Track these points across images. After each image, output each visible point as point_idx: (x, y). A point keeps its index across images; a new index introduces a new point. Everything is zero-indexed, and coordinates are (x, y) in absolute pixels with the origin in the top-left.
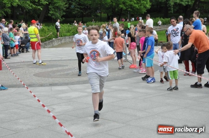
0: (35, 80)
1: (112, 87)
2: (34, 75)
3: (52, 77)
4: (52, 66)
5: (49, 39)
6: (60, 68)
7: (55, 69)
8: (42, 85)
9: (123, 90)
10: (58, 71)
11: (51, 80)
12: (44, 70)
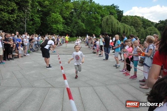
0: (63, 53)
1: (86, 57)
2: (63, 51)
3: (68, 52)
4: (69, 49)
5: (71, 41)
6: (71, 49)
7: (69, 50)
8: (64, 54)
9: (90, 58)
10: (70, 50)
11: (67, 53)
12: (66, 50)
